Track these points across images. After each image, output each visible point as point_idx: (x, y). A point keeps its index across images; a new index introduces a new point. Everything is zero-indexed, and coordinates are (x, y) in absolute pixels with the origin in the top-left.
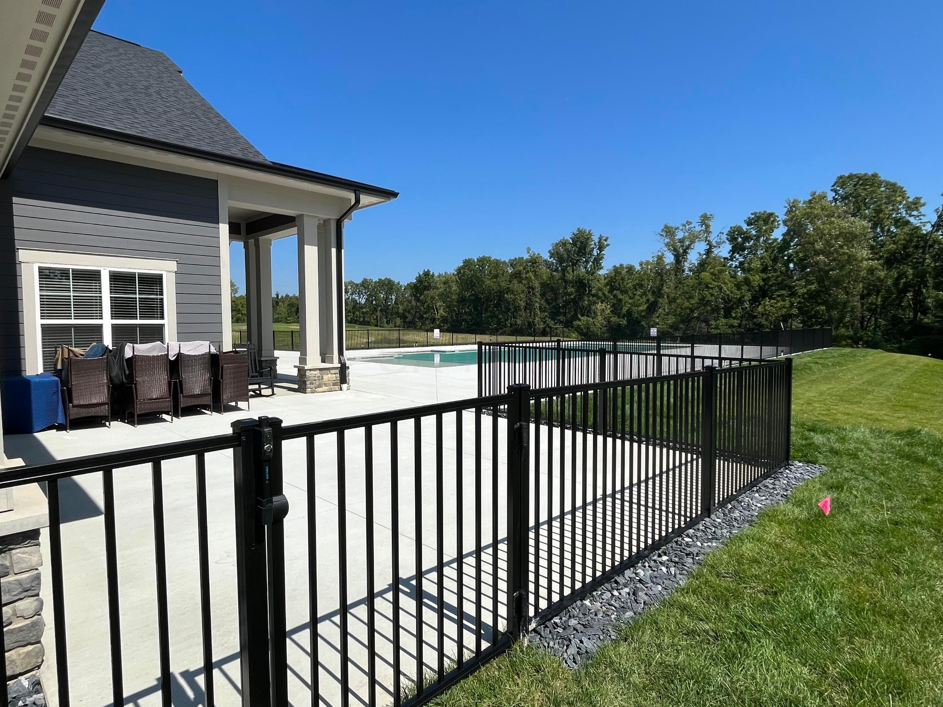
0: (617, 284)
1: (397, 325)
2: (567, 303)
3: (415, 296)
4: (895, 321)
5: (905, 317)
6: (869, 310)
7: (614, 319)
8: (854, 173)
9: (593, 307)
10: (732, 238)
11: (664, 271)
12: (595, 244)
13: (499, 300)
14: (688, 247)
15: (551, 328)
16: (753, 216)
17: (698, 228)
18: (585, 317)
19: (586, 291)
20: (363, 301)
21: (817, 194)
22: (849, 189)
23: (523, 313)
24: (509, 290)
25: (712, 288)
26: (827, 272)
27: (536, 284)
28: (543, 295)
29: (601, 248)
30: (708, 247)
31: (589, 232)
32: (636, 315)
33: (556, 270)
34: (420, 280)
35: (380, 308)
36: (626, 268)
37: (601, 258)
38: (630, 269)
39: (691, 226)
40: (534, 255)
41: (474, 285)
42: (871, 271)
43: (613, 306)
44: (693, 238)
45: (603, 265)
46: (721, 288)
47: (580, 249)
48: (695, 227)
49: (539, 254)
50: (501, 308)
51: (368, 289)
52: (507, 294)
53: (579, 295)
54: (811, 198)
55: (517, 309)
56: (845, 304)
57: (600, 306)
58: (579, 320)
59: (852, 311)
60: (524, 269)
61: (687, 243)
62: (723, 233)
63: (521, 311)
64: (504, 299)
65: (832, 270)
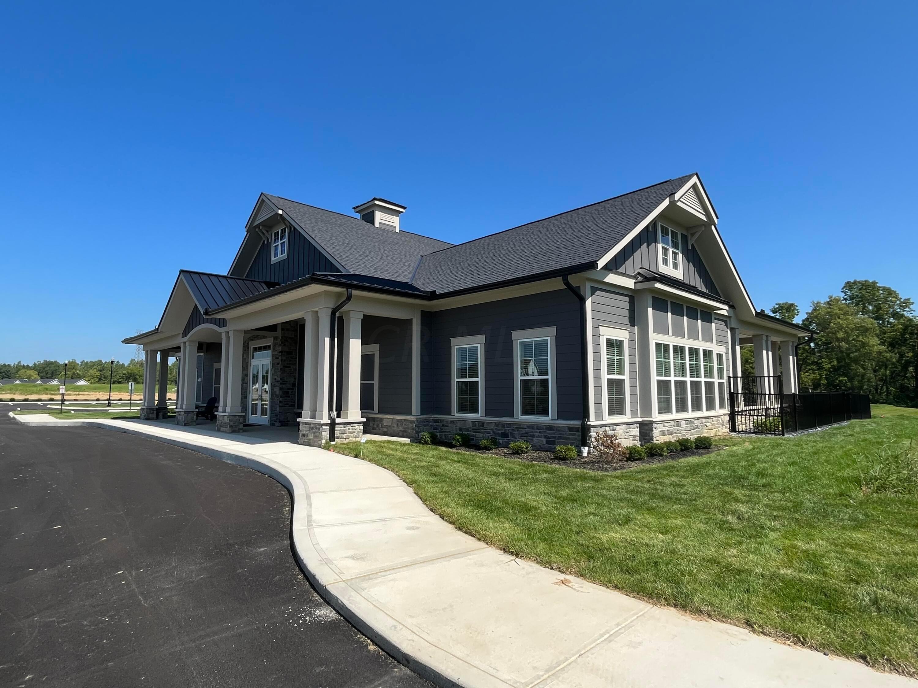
4: (903, 388)
5: (911, 386)
6: (881, 380)
8: (858, 280)
16: (778, 306)
21: (833, 297)
22: (855, 292)
26: (848, 355)
42: (880, 353)
54: (828, 300)
56: (863, 376)
59: (869, 380)
65: (852, 353)
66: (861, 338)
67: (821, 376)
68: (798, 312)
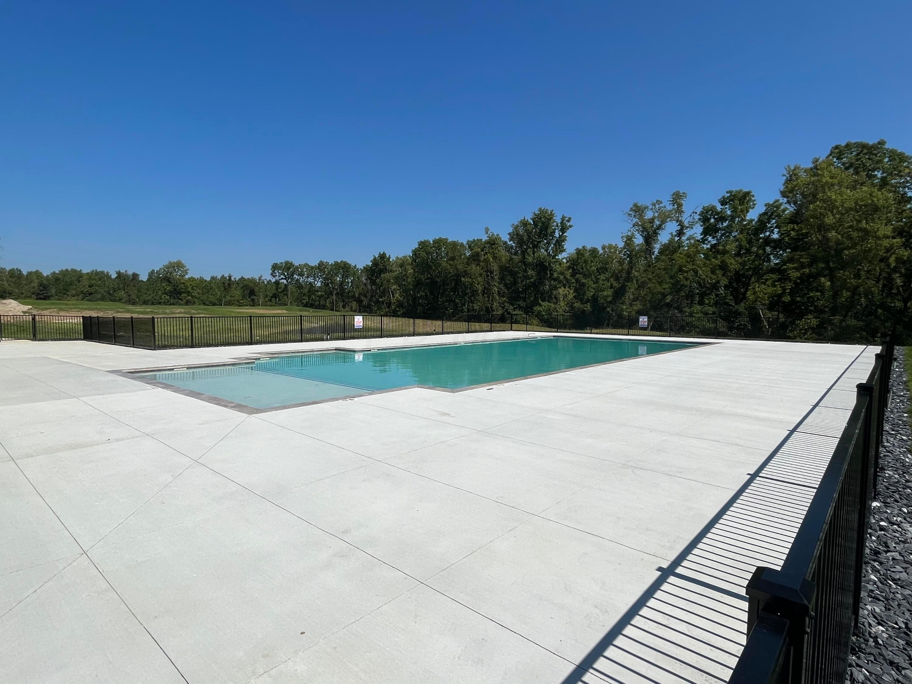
0: (579, 267)
1: (353, 309)
2: (527, 287)
3: (371, 279)
7: (577, 305)
9: (554, 292)
10: (705, 219)
11: (634, 253)
12: (557, 225)
13: (456, 284)
14: (659, 227)
15: (509, 313)
16: (729, 195)
17: (669, 207)
18: (547, 303)
19: (547, 274)
20: (319, 284)
21: (820, 161)
23: (480, 297)
24: (466, 274)
25: (687, 272)
27: (495, 267)
28: (502, 279)
29: (563, 229)
30: (679, 228)
31: (551, 213)
32: (602, 301)
33: (516, 254)
34: (375, 262)
35: (335, 292)
36: (589, 251)
37: (563, 241)
38: (594, 251)
39: (661, 205)
40: (493, 235)
41: (430, 267)
43: (576, 290)
44: (664, 218)
45: (565, 247)
46: (696, 272)
47: (541, 230)
48: (665, 207)
49: (498, 235)
50: (458, 293)
51: (324, 272)
52: (464, 277)
53: (540, 279)
55: (474, 293)
57: (561, 291)
58: (540, 305)
60: (482, 250)
61: (657, 223)
62: (696, 213)
63: (479, 296)
64: (461, 282)
65: (845, 249)
66: (864, 224)
67: (784, 290)
68: (754, 204)
